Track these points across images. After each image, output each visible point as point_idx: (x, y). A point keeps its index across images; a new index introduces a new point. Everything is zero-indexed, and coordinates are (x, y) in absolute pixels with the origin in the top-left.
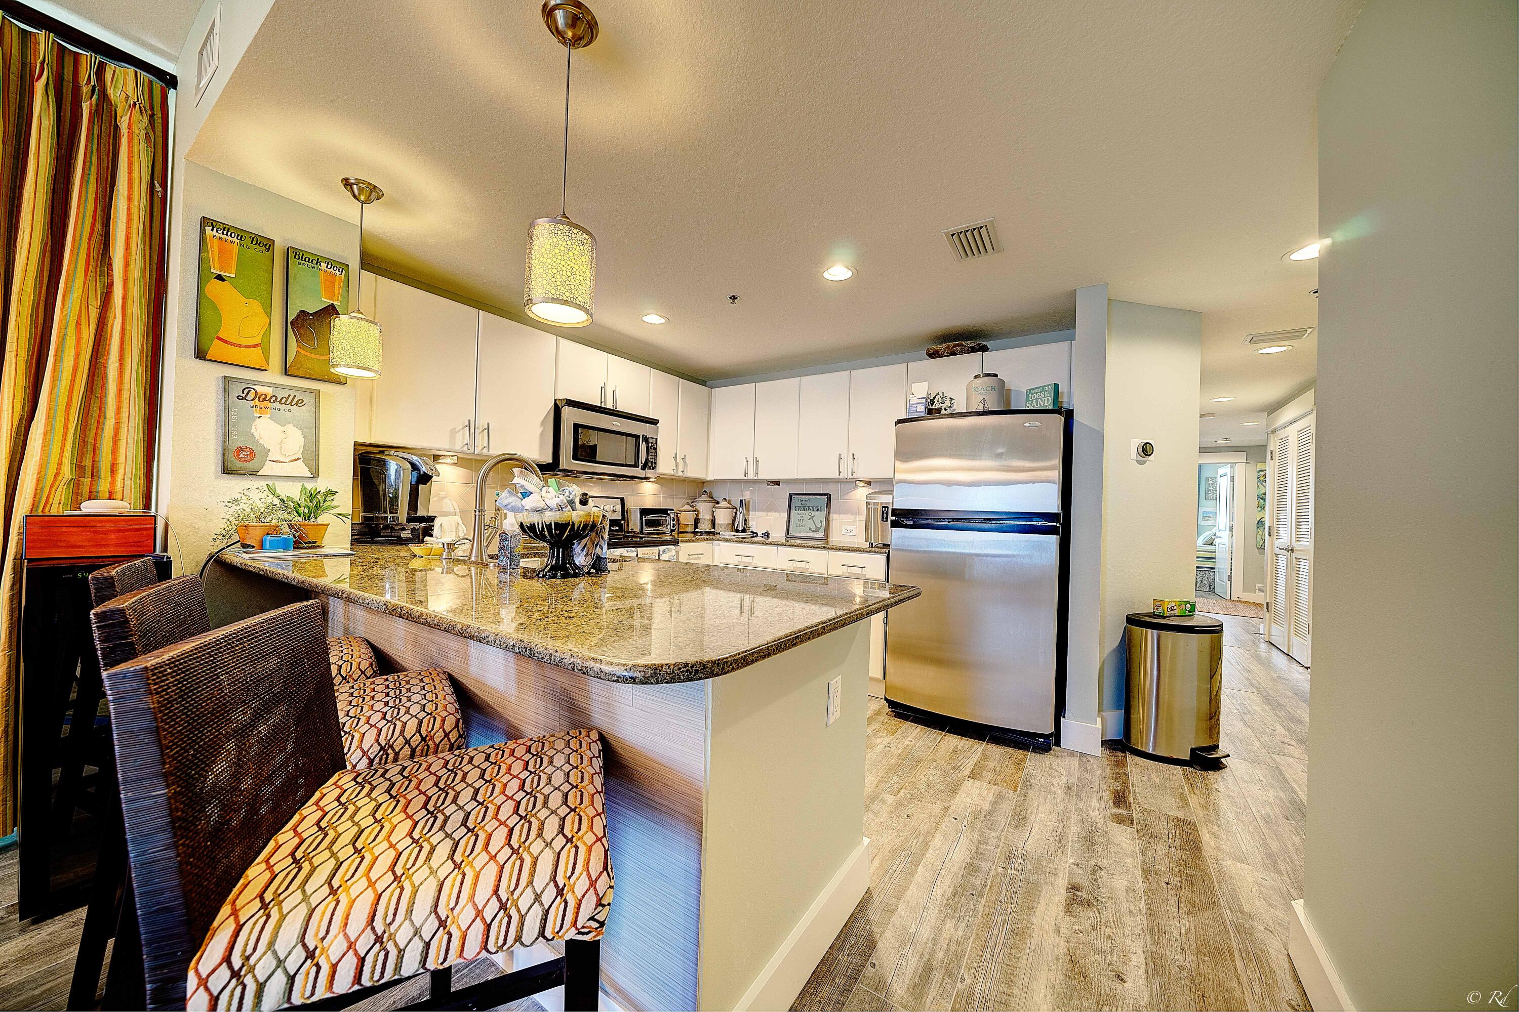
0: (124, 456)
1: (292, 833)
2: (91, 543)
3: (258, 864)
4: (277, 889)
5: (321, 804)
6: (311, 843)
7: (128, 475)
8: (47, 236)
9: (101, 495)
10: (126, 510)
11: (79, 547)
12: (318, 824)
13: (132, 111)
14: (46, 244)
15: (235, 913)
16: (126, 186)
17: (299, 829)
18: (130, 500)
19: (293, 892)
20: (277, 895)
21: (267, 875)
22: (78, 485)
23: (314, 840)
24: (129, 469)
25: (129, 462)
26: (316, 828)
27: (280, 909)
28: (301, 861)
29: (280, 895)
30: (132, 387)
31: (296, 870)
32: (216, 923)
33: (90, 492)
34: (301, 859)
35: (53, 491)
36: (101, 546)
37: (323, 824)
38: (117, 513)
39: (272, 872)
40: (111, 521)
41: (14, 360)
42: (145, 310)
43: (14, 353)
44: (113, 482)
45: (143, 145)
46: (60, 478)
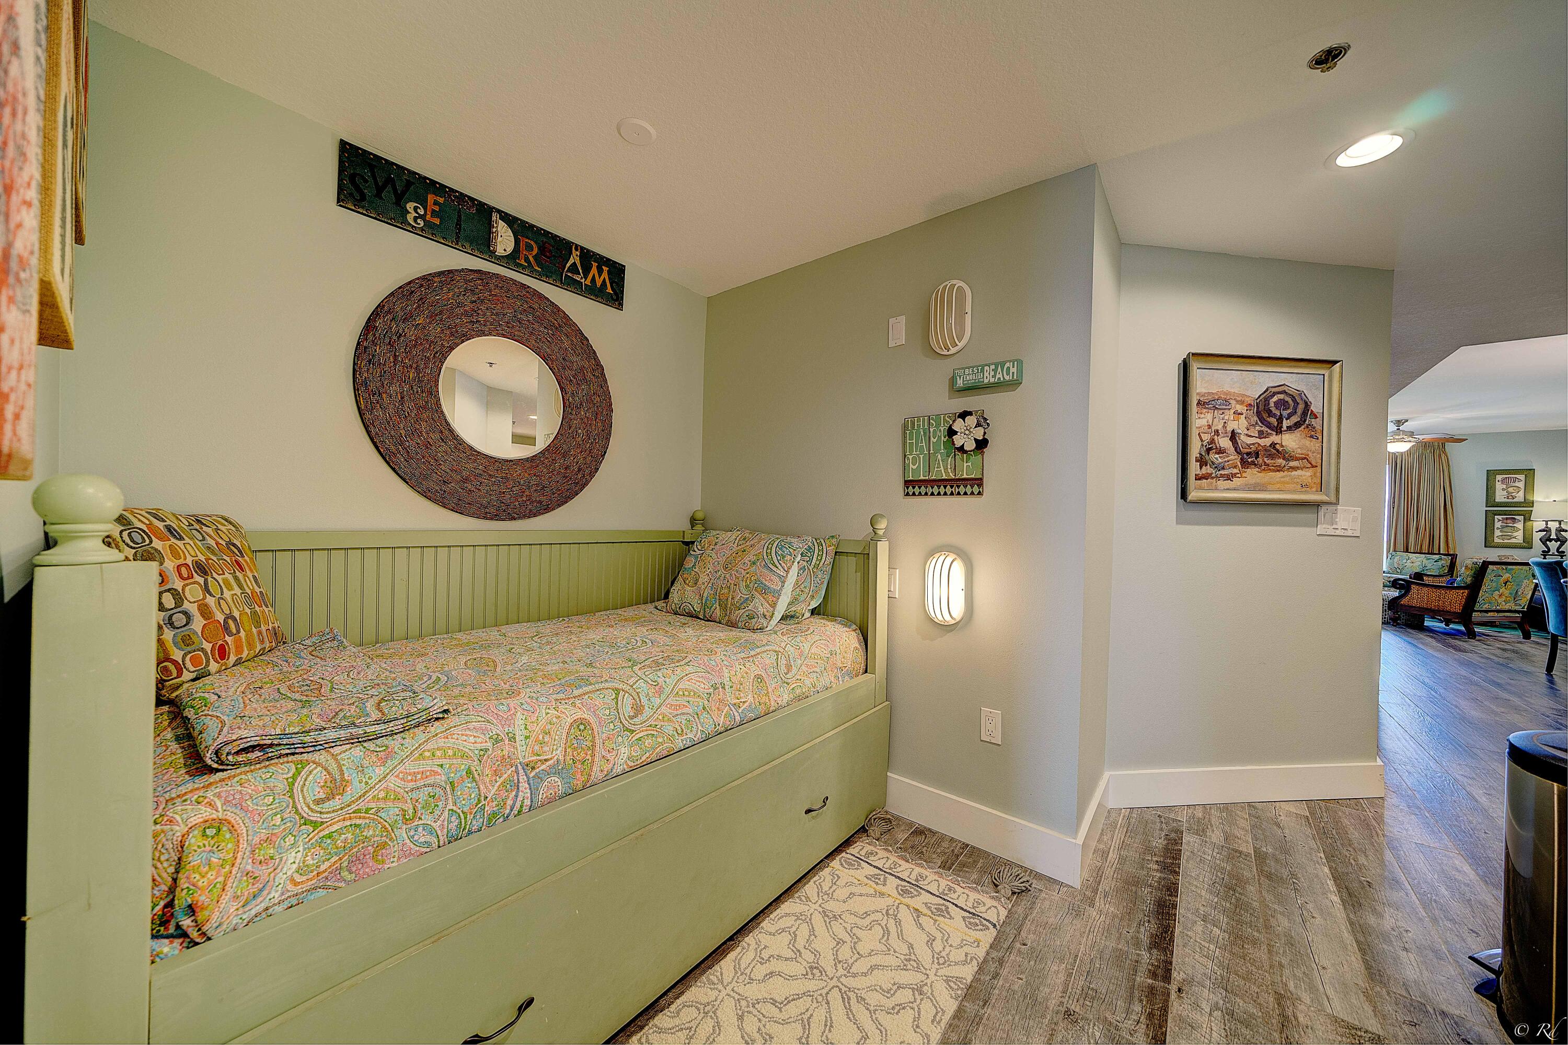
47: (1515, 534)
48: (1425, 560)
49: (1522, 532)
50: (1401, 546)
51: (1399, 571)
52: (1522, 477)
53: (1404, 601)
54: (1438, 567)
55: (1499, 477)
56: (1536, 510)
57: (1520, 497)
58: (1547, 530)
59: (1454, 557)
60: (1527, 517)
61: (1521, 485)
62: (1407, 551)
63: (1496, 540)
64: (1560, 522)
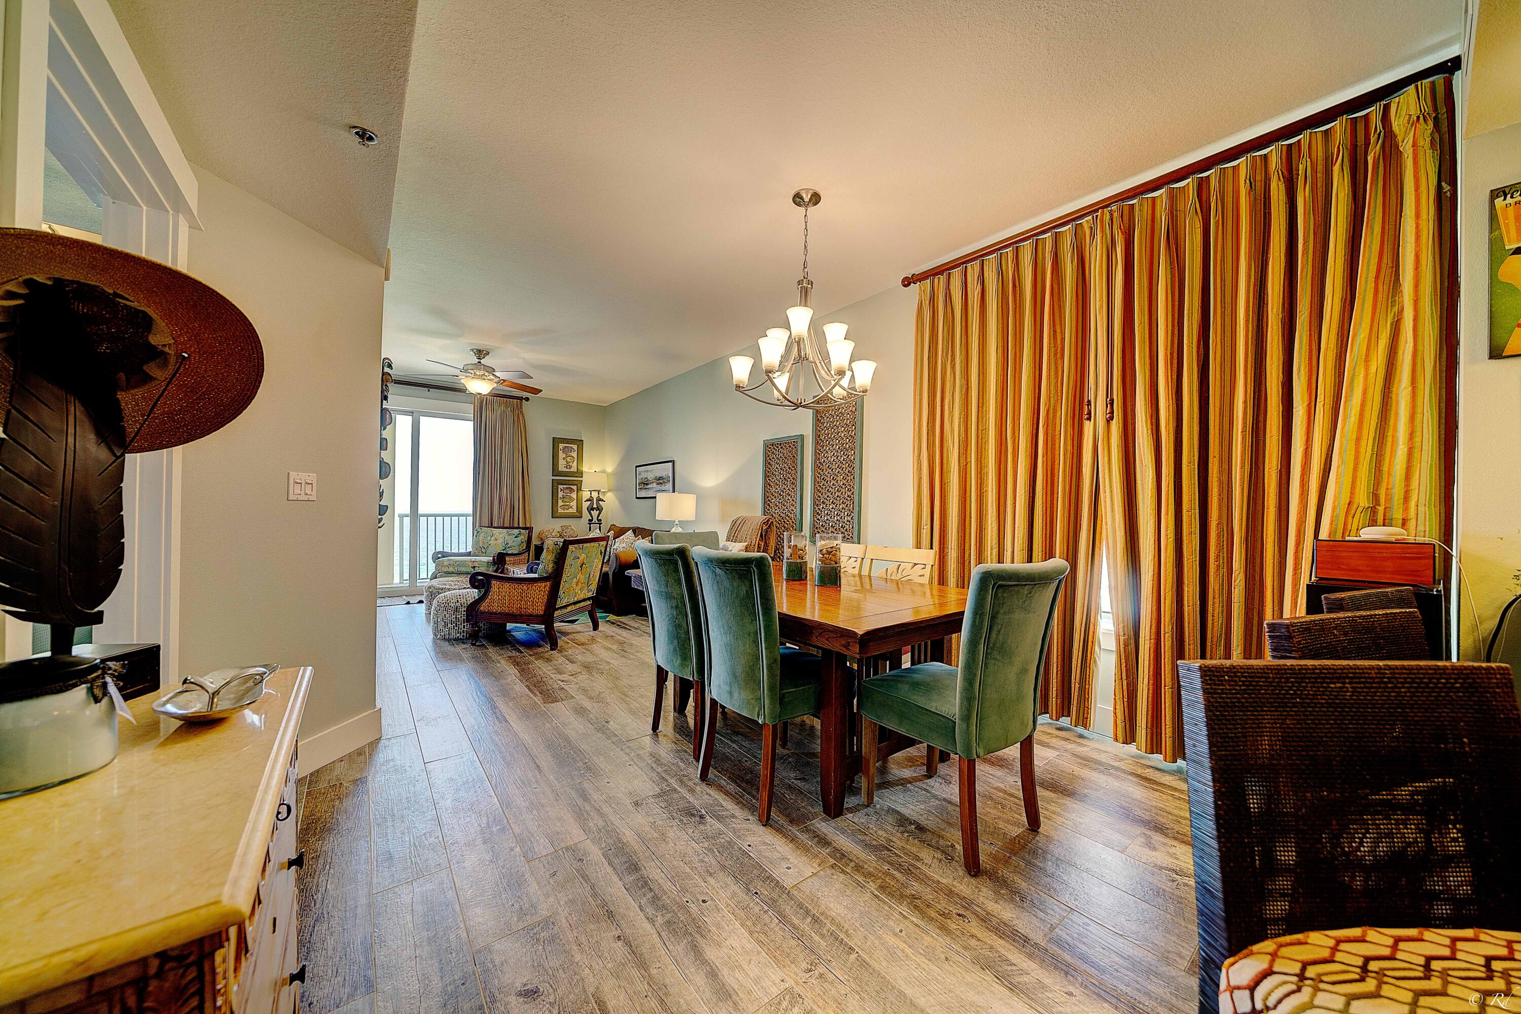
0: (1418, 481)
1: (1390, 941)
2: (1369, 569)
3: (1327, 936)
4: (1327, 974)
5: (1460, 945)
6: (1399, 969)
7: (1422, 501)
8: (1346, 293)
9: (1394, 522)
10: (1403, 537)
11: (1360, 571)
12: (1429, 959)
13: (1416, 127)
14: (1346, 299)
15: (1274, 955)
16: (1414, 207)
17: (1402, 945)
18: (1425, 528)
19: (1336, 993)
20: (1319, 979)
21: (1326, 953)
22: (1374, 512)
23: (1404, 969)
24: (1422, 495)
25: (1423, 488)
26: (1422, 961)
27: (1314, 995)
28: (1370, 974)
29: (1322, 981)
30: (1425, 410)
31: (1357, 977)
32: (1255, 948)
33: (1384, 520)
34: (1372, 972)
35: (1350, 518)
36: (1378, 572)
37: (1436, 965)
38: (1394, 540)
39: (1333, 955)
40: (1388, 548)
41: (1322, 409)
42: (1437, 324)
43: (1322, 403)
44: (1406, 509)
45: (1429, 152)
46: (1355, 506)
47: (572, 504)
48: (507, 537)
49: (575, 501)
50: (486, 522)
51: (484, 551)
52: (575, 447)
53: (484, 607)
54: (518, 544)
55: (561, 446)
56: (585, 479)
57: (574, 469)
58: (590, 500)
59: (530, 529)
60: (579, 489)
61: (575, 454)
62: (491, 526)
63: (560, 511)
64: (599, 491)
